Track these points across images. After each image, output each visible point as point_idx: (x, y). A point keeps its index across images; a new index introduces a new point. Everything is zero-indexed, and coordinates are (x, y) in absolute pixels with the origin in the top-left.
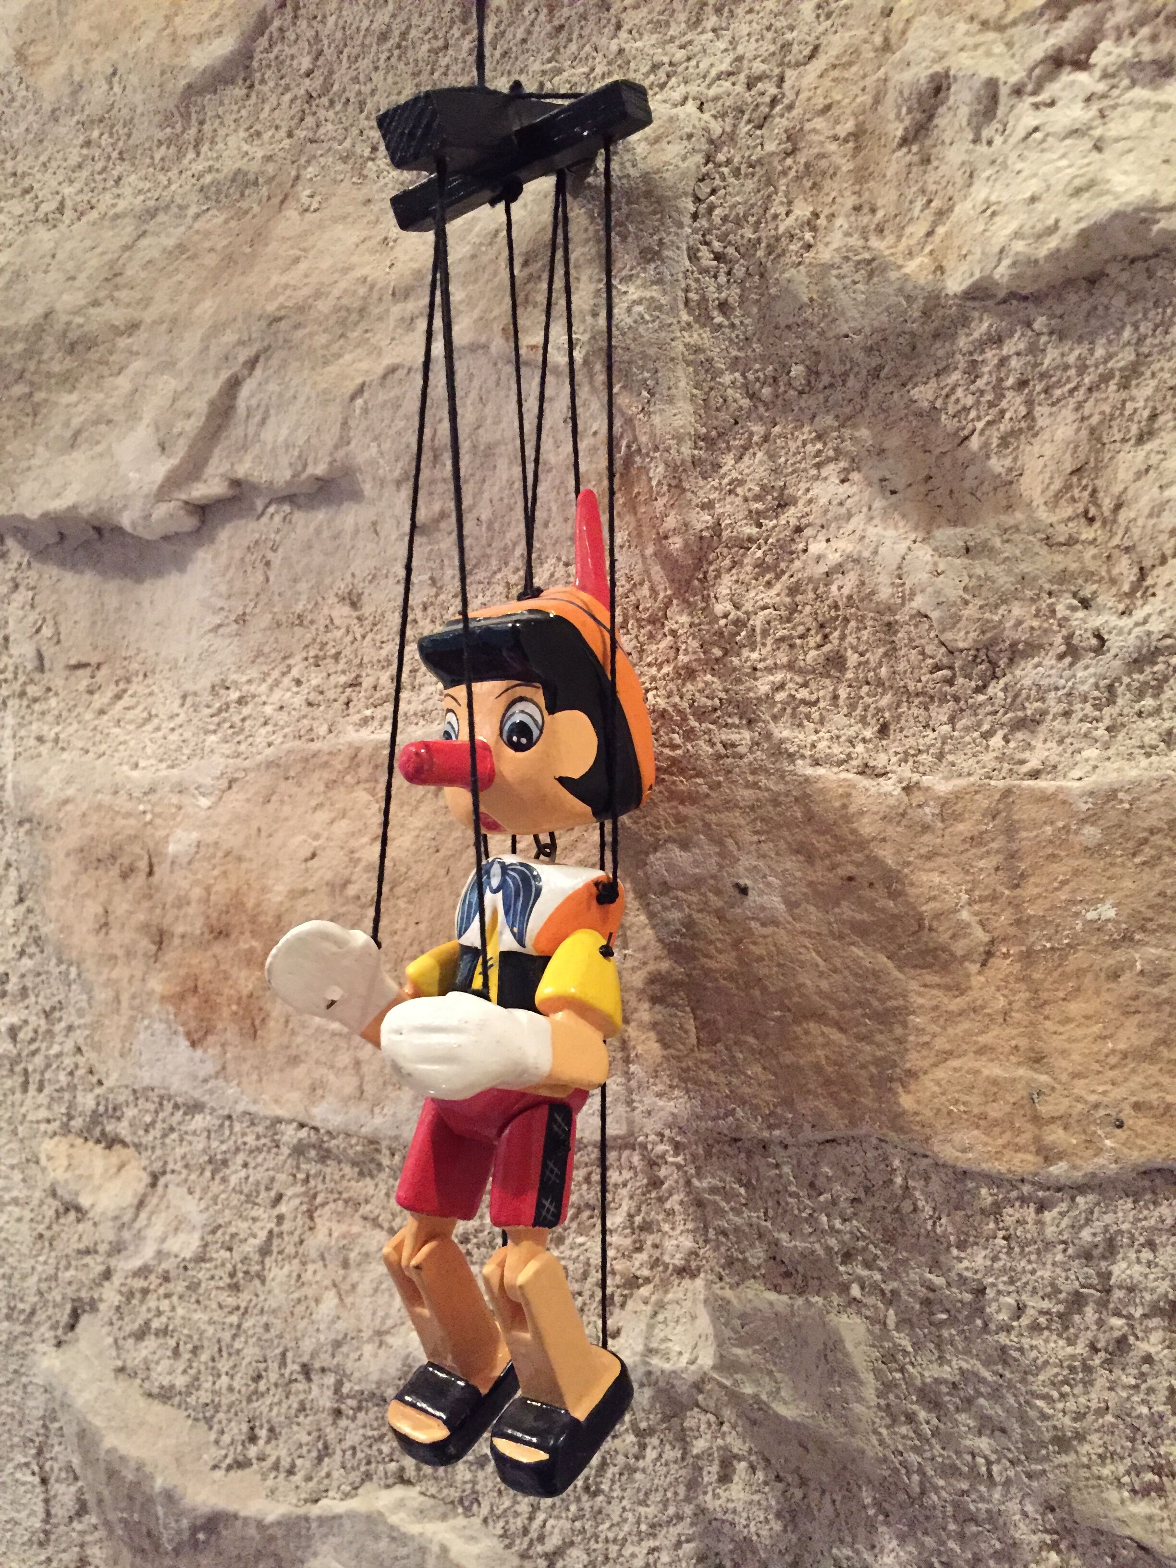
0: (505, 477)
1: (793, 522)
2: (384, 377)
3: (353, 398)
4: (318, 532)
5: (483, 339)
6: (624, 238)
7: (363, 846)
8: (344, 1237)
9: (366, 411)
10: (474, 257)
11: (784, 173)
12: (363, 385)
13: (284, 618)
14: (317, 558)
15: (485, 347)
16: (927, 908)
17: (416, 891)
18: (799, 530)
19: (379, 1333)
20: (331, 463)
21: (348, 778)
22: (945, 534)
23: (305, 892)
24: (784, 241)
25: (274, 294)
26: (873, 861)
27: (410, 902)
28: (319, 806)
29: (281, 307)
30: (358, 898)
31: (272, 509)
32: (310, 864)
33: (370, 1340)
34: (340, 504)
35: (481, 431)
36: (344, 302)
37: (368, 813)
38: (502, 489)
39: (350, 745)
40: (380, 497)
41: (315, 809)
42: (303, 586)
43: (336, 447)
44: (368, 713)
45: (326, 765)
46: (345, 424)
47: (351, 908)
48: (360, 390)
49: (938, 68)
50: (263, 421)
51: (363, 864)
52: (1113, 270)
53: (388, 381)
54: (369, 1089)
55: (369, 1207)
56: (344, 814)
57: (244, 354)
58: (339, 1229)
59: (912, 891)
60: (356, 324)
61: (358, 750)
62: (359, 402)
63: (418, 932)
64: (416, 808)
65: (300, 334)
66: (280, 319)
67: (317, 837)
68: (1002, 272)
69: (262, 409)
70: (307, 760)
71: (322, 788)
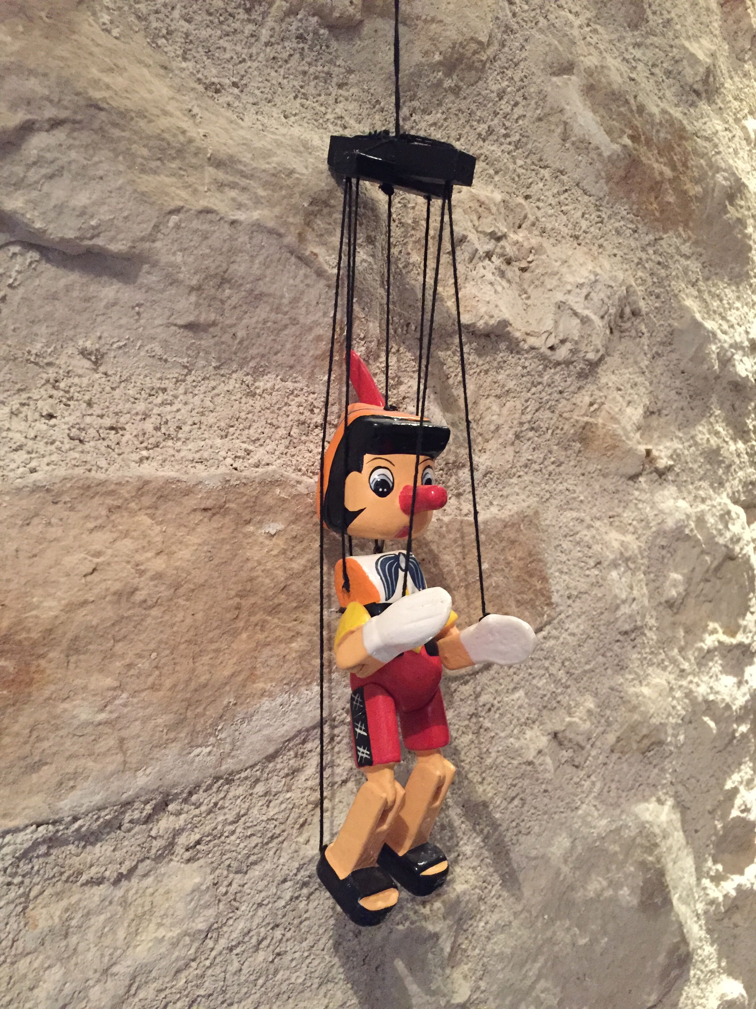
0: (264, 315)
1: (403, 395)
2: (201, 212)
3: (171, 212)
4: (68, 289)
5: (282, 231)
6: (361, 225)
7: (148, 560)
8: (67, 910)
9: (177, 227)
10: (274, 175)
11: (412, 236)
12: (182, 207)
13: (20, 354)
14: (61, 310)
15: (280, 235)
16: (446, 570)
17: (193, 590)
18: (404, 398)
19: (105, 971)
20: (131, 247)
21: (133, 505)
22: (448, 415)
23: (85, 603)
24: (411, 267)
25: (96, 83)
26: (431, 551)
27: (187, 600)
28: (100, 527)
29: (104, 99)
30: (145, 601)
31: (16, 249)
32: (89, 578)
33: (98, 981)
34: (99, 275)
35: (261, 283)
36: (166, 136)
37: (152, 533)
38: (257, 322)
39: (139, 478)
40: (163, 291)
41: (91, 531)
42: (43, 330)
43: (142, 239)
44: (145, 453)
45: (112, 493)
46: (156, 227)
47: (137, 610)
48: (177, 211)
49: (465, 233)
50: (51, 177)
51: (149, 574)
52: (492, 336)
53: (201, 216)
54: (134, 760)
55: (94, 870)
56: (126, 534)
57: (50, 112)
58: (57, 909)
59: (441, 563)
60: (174, 158)
61: (147, 483)
62: (174, 218)
63: (195, 621)
64: (194, 529)
65: (116, 133)
66: (101, 109)
67: (98, 554)
68: (481, 324)
69: (55, 166)
70: (89, 487)
71: (104, 512)
